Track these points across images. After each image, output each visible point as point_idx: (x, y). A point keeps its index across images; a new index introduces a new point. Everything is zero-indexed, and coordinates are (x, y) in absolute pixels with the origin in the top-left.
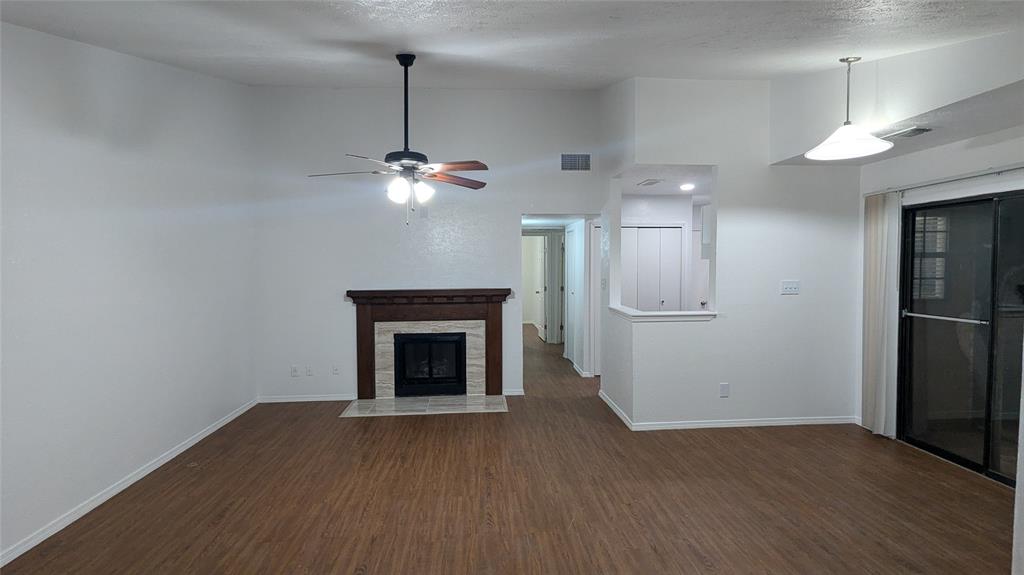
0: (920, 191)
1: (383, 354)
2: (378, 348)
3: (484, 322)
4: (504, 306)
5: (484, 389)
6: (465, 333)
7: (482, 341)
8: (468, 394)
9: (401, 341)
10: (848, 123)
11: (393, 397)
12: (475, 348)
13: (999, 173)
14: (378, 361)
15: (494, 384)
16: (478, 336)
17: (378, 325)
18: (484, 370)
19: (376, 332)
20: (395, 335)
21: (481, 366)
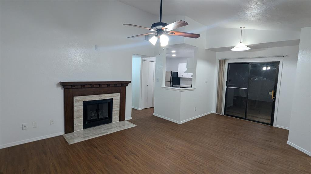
0: (231, 60)
1: (78, 111)
2: (75, 109)
3: (119, 94)
4: (127, 87)
5: (119, 119)
6: (112, 99)
7: (119, 101)
8: (113, 123)
9: (86, 104)
10: (241, 43)
11: (82, 130)
12: (116, 104)
13: (251, 58)
14: (75, 114)
15: (122, 117)
16: (117, 99)
17: (75, 98)
18: (119, 112)
19: (74, 101)
20: (83, 102)
21: (118, 111)
